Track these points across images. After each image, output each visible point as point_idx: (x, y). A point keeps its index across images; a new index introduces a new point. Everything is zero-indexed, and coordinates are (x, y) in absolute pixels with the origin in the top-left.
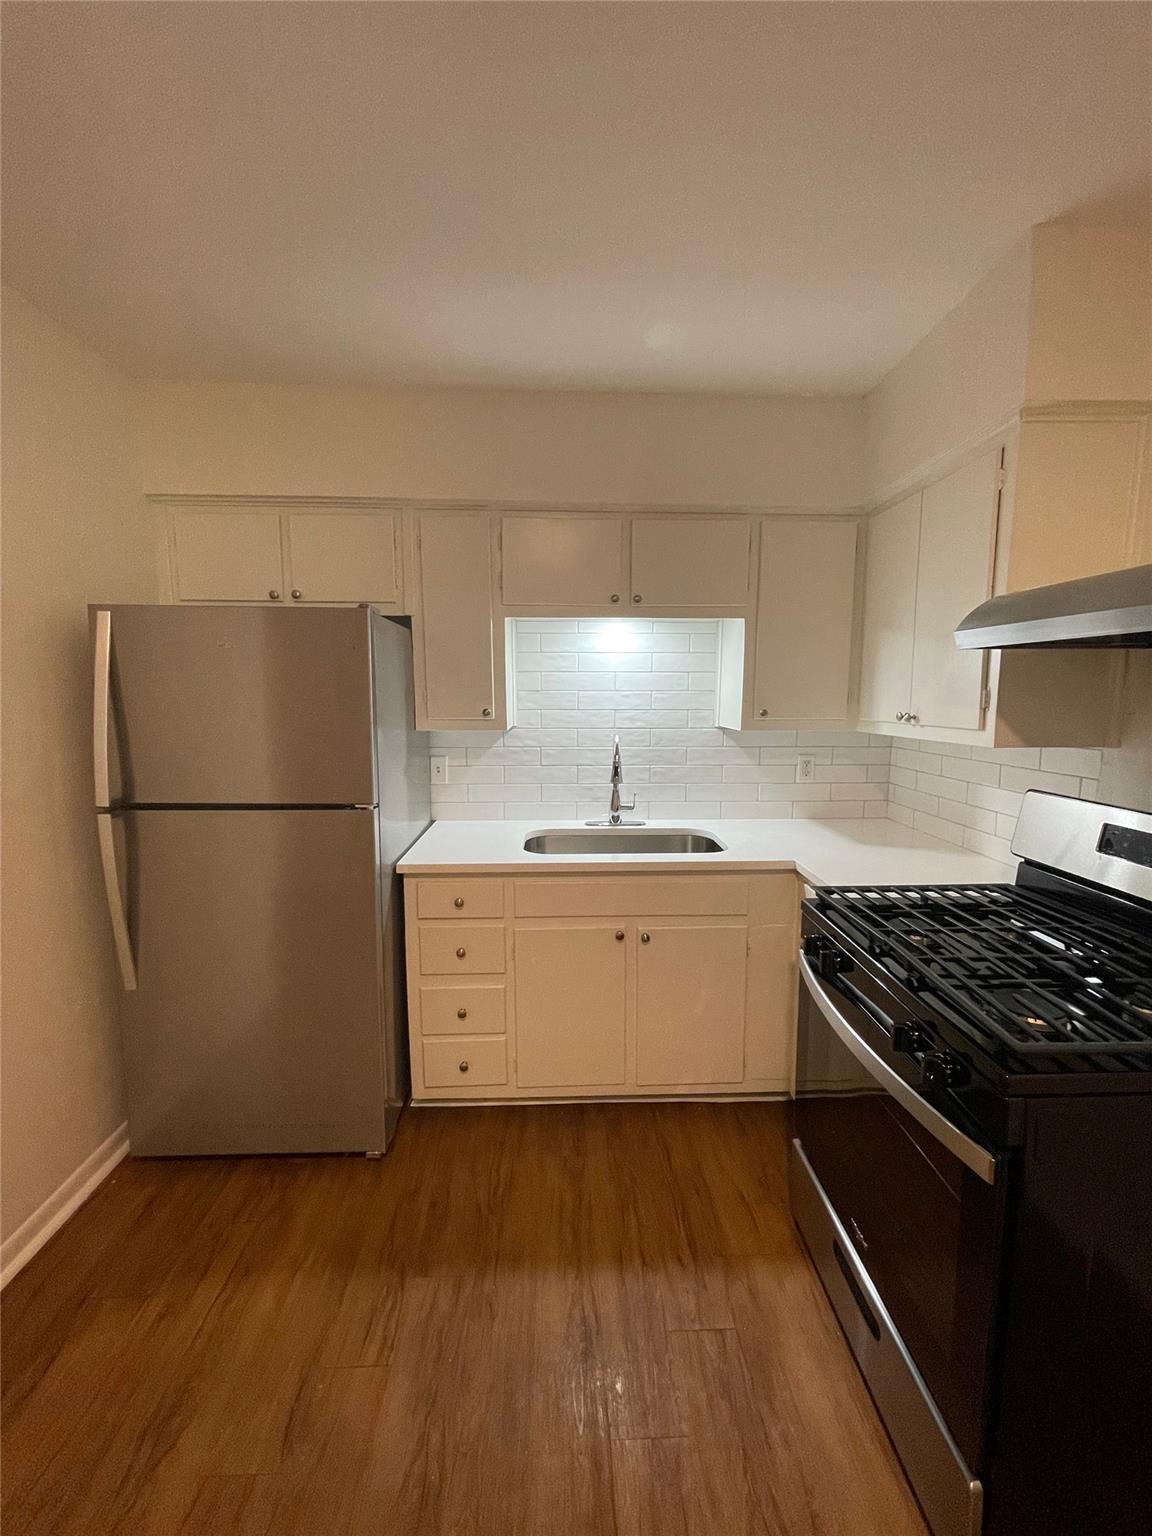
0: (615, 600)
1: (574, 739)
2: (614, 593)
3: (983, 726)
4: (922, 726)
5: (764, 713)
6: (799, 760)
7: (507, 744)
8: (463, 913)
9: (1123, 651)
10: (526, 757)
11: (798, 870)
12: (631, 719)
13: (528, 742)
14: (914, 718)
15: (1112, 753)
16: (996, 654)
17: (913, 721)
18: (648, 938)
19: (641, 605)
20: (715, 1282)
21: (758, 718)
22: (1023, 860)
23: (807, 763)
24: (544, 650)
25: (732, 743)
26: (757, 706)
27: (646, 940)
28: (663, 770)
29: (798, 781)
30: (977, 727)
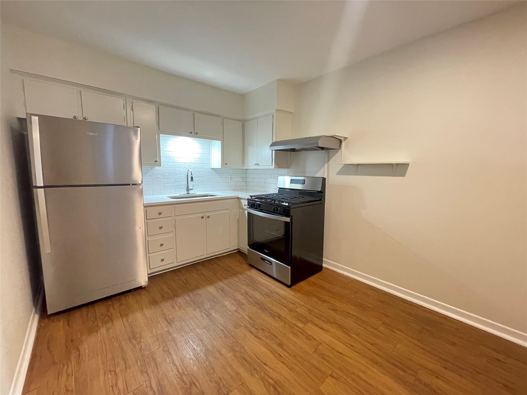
0: (191, 133)
1: (173, 171)
2: (191, 131)
3: (272, 165)
4: (260, 166)
5: (226, 164)
6: (229, 177)
7: (153, 172)
8: (161, 216)
9: (289, 152)
10: (159, 176)
11: (239, 197)
12: (189, 166)
13: (160, 172)
14: (258, 164)
15: (289, 169)
16: (274, 151)
17: (258, 165)
18: (209, 216)
19: (197, 135)
20: (240, 276)
21: (224, 165)
22: (279, 188)
23: (231, 177)
24: (164, 145)
25: (215, 172)
26: (224, 162)
27: (209, 217)
28: (198, 179)
29: (229, 181)
30: (271, 165)
